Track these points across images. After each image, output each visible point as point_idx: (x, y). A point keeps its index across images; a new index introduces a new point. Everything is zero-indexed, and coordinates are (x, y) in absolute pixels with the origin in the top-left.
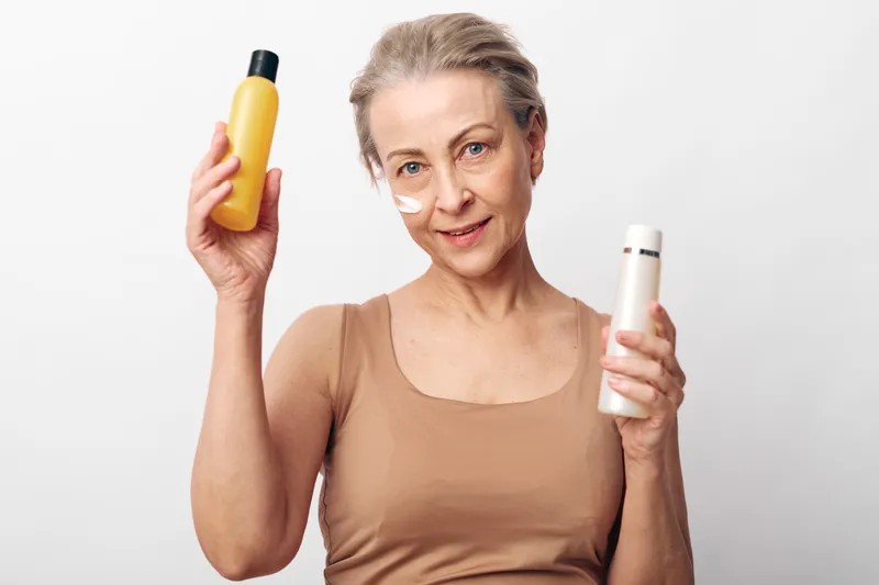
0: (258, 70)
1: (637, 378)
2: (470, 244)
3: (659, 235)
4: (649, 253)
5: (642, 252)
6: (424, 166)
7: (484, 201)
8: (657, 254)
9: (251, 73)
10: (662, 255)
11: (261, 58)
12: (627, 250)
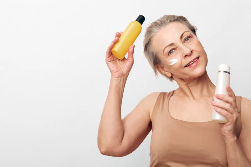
0: (139, 20)
1: (222, 108)
2: (197, 65)
3: (230, 68)
4: (226, 72)
5: (224, 71)
6: (175, 49)
7: (196, 51)
8: (229, 73)
9: (137, 20)
10: (230, 73)
11: (141, 17)
12: (220, 71)
